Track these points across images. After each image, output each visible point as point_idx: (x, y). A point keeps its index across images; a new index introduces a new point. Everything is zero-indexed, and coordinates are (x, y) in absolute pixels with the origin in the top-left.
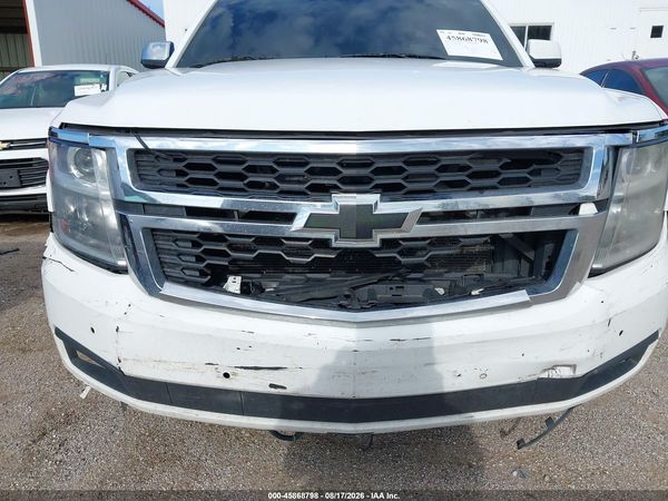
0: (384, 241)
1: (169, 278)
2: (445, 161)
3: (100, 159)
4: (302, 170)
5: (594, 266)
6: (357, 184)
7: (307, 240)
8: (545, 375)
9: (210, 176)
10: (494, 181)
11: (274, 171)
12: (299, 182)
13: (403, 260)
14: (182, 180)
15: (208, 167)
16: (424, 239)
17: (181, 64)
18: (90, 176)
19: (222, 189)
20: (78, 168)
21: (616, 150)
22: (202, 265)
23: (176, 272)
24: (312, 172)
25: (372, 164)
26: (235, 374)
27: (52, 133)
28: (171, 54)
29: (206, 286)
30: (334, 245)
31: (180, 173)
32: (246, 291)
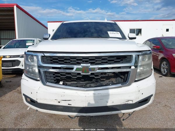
0: (91, 73)
1: (48, 82)
2: (103, 58)
3: (35, 58)
4: (75, 60)
5: (136, 79)
6: (86, 62)
7: (76, 73)
8: (126, 103)
9: (57, 61)
10: (113, 62)
11: (70, 60)
12: (75, 62)
13: (95, 77)
14: (52, 62)
15: (57, 59)
16: (100, 73)
17: (52, 39)
18: (33, 61)
19: (59, 63)
20: (30, 60)
21: (138, 55)
22: (55, 79)
23: (50, 80)
24: (77, 60)
25: (89, 58)
26: (61, 102)
27: (25, 53)
28: (49, 37)
29: (55, 83)
30: (81, 74)
31: (51, 60)
32: (63, 84)
